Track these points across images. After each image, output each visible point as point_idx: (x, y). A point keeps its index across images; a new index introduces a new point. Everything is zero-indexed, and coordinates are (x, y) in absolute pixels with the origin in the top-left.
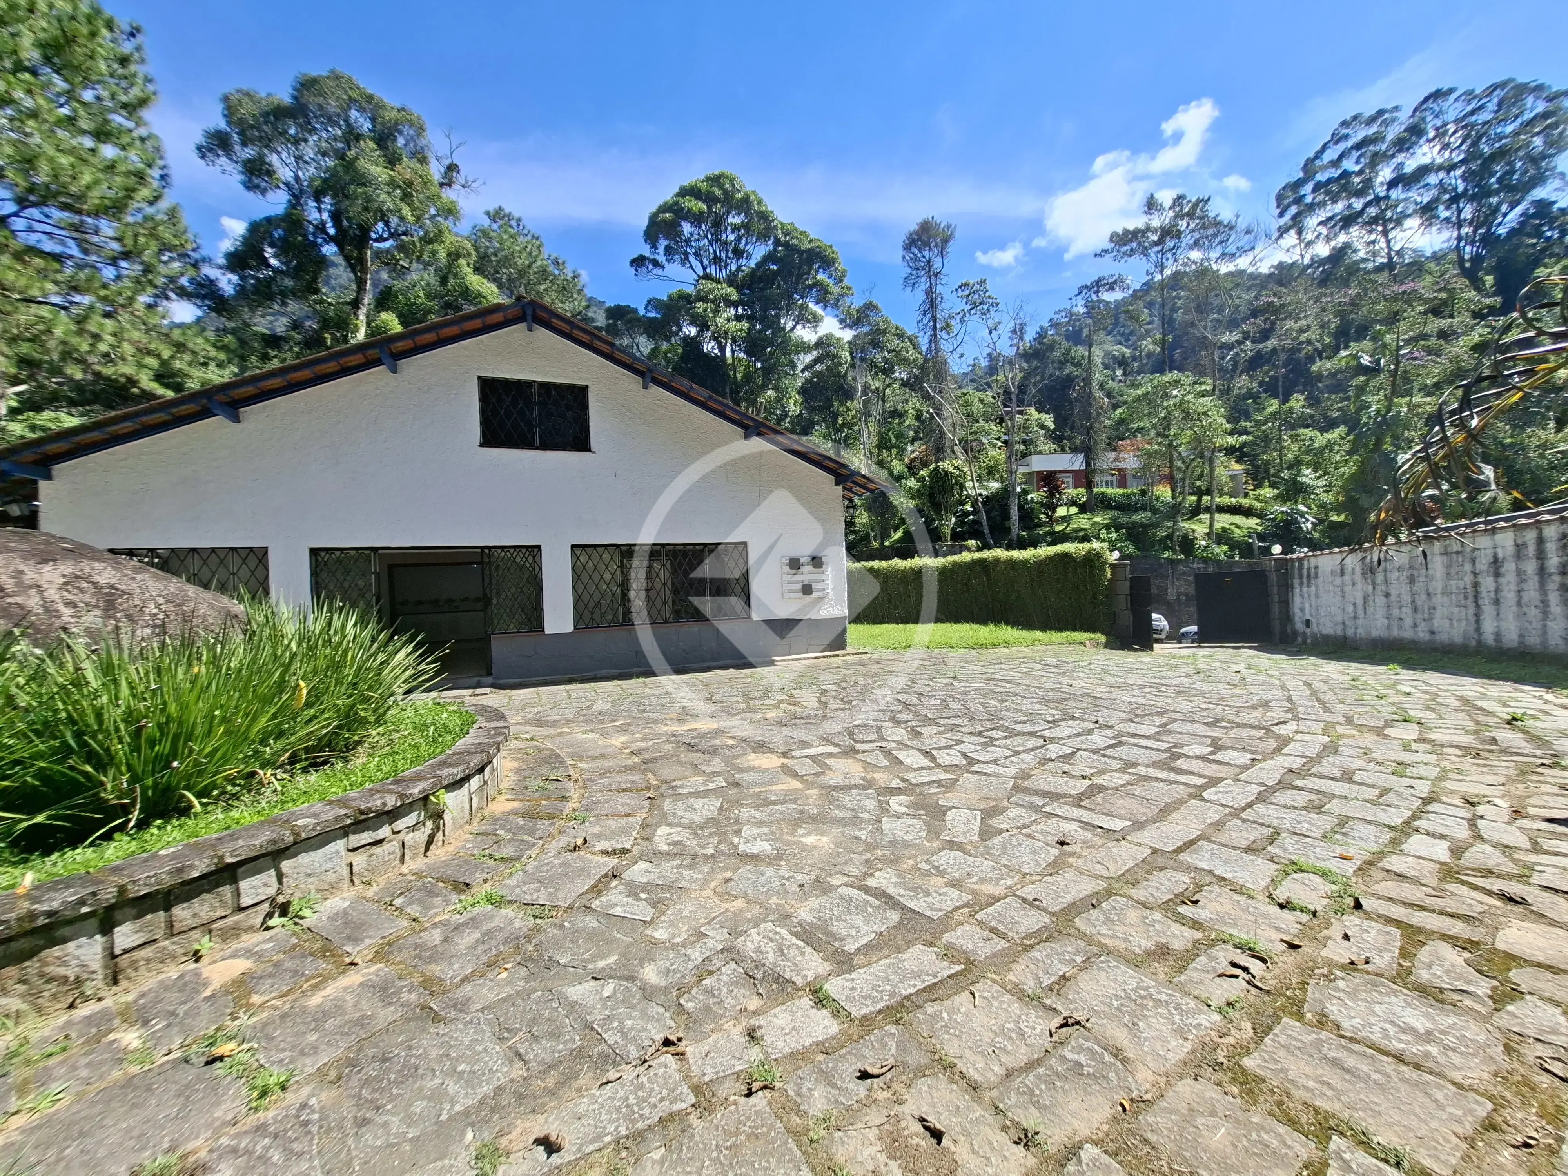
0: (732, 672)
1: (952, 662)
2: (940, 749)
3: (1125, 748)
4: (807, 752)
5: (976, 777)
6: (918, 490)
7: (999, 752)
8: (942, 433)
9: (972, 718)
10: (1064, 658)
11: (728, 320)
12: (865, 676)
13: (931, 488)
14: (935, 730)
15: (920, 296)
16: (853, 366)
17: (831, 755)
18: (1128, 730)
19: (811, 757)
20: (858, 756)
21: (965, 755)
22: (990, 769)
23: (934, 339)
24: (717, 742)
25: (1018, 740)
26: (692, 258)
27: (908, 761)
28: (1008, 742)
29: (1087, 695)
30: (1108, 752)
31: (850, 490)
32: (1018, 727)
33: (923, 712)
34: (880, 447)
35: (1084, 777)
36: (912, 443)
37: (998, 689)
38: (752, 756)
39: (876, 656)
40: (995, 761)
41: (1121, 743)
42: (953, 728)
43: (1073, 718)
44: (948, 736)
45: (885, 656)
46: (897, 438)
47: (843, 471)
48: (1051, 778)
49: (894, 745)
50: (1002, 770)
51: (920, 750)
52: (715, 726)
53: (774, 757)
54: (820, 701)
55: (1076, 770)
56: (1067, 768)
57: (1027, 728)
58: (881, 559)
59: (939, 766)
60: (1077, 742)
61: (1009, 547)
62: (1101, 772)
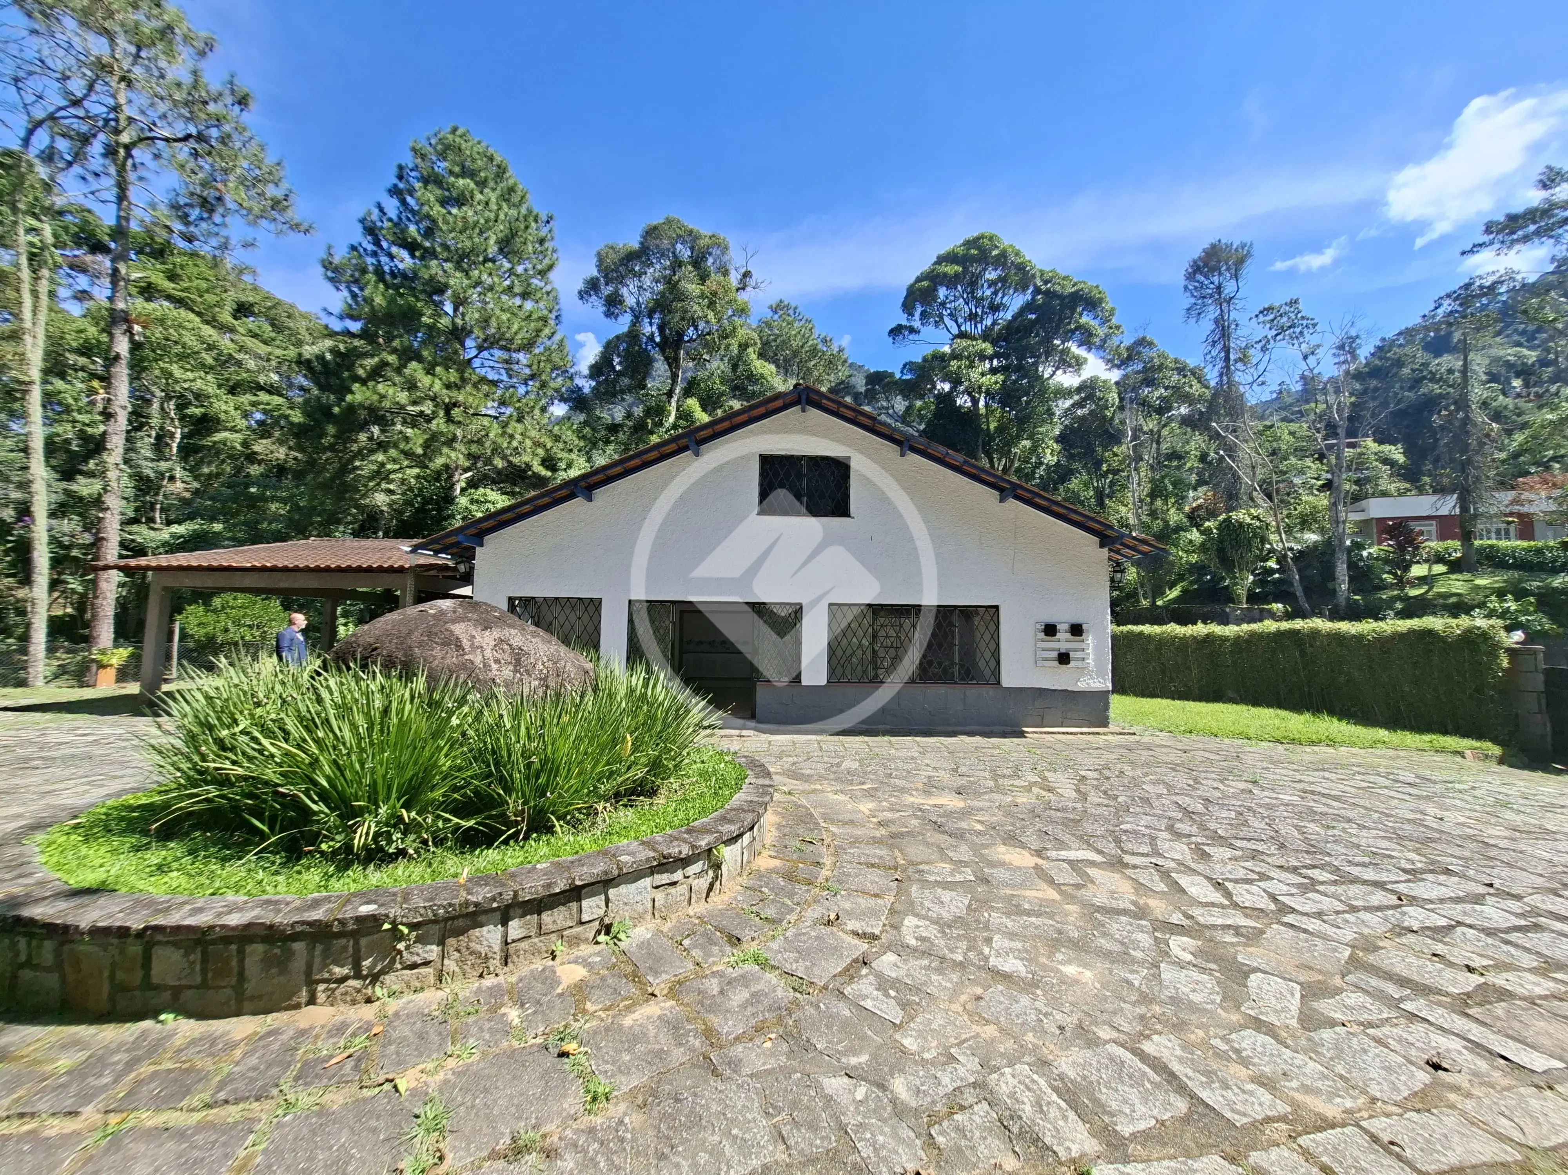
0: (978, 739)
1: (1249, 759)
2: (1236, 881)
3: (1546, 937)
4: (1064, 854)
5: (1291, 933)
6: (1203, 544)
7: (1327, 904)
8: (1236, 478)
9: (1282, 846)
10: (1427, 773)
11: (982, 374)
12: (1132, 763)
13: (1220, 541)
14: (1228, 853)
15: (1209, 325)
16: (1121, 408)
17: (1093, 864)
18: (1551, 907)
19: (1070, 862)
20: (1128, 872)
21: (1273, 898)
22: (1313, 925)
23: (1226, 371)
24: (964, 825)
25: (1355, 890)
26: (947, 320)
27: (1192, 891)
28: (1340, 889)
29: (1470, 837)
30: (1514, 937)
31: (1118, 552)
32: (1355, 871)
33: (1212, 825)
34: (1153, 494)
35: (1470, 969)
36: (1195, 489)
37: (1321, 808)
38: (1002, 849)
39: (1146, 739)
40: (1319, 915)
41: (1537, 927)
42: (1254, 855)
43: (1448, 872)
44: (1249, 864)
45: (1158, 741)
46: (1175, 484)
47: (1109, 532)
48: (1413, 960)
49: (1172, 865)
50: (1331, 931)
51: (1207, 878)
52: (961, 804)
53: (1026, 853)
54: (1078, 791)
55: (1458, 956)
56: (1439, 948)
57: (1370, 874)
58: (1152, 623)
59: (1236, 905)
60: (1456, 911)
61: (1336, 617)
62: (1501, 967)
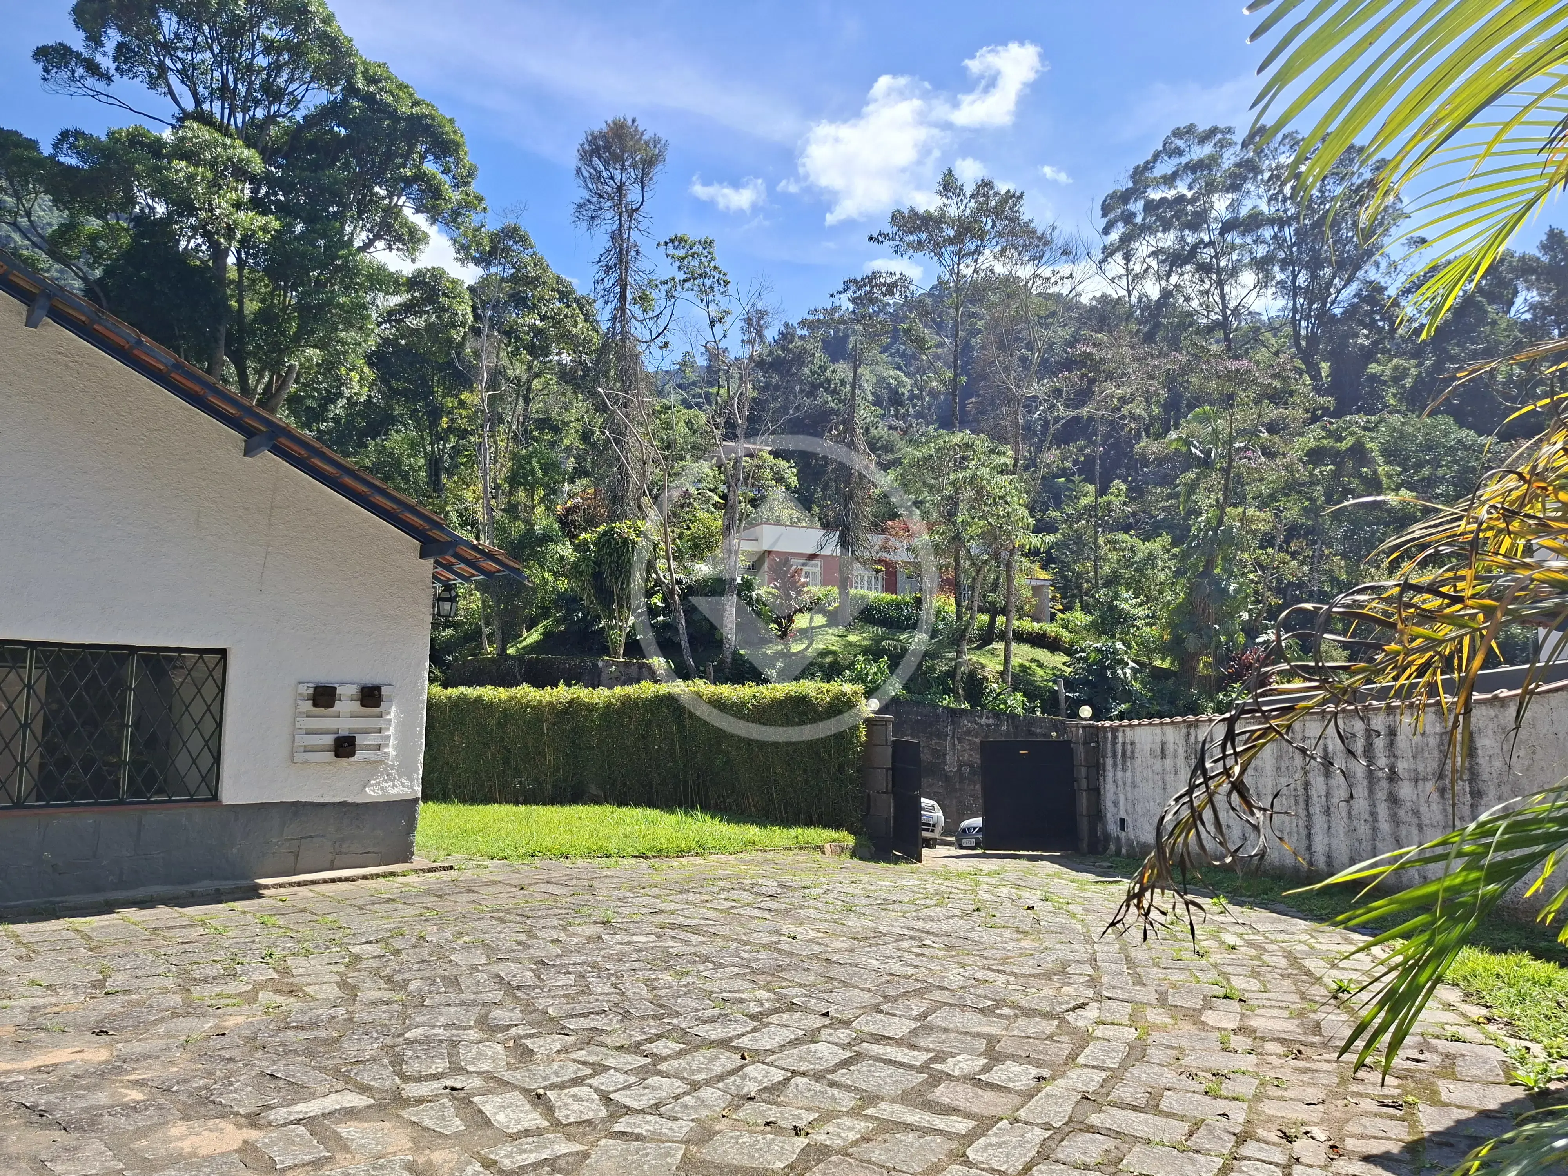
0: (162, 912)
1: (604, 889)
2: (562, 1086)
3: (864, 1066)
4: (302, 1109)
5: (621, 1144)
6: (575, 565)
7: (665, 1087)
8: (624, 474)
9: (626, 1015)
10: (788, 879)
11: (238, 206)
12: (441, 921)
13: (598, 563)
14: (557, 1042)
15: (601, 239)
16: (476, 332)
17: (350, 1113)
18: (872, 1028)
19: (308, 1121)
20: (409, 1113)
21: (606, 1098)
22: (645, 1125)
23: (620, 315)
24: (102, 1098)
25: (701, 1057)
26: (174, 80)
27: (501, 1119)
28: (684, 1062)
29: (816, 957)
30: (838, 1075)
31: (448, 567)
32: (702, 1031)
33: (541, 1004)
34: (515, 480)
35: (797, 1131)
36: (572, 481)
37: (679, 948)
38: (179, 1128)
39: (468, 875)
40: (656, 1108)
41: (859, 1056)
42: (592, 1038)
43: (792, 1007)
44: (581, 1055)
45: (485, 876)
46: (545, 470)
47: (436, 534)
48: (746, 1139)
49: (477, 1082)
50: (666, 1127)
51: (525, 1091)
52: (102, 1055)
53: (227, 1126)
54: (343, 984)
55: (785, 1118)
56: (773, 1113)
57: (716, 1032)
58: (497, 683)
59: (557, 1125)
60: (791, 1059)
61: (720, 678)
62: (825, 1118)
